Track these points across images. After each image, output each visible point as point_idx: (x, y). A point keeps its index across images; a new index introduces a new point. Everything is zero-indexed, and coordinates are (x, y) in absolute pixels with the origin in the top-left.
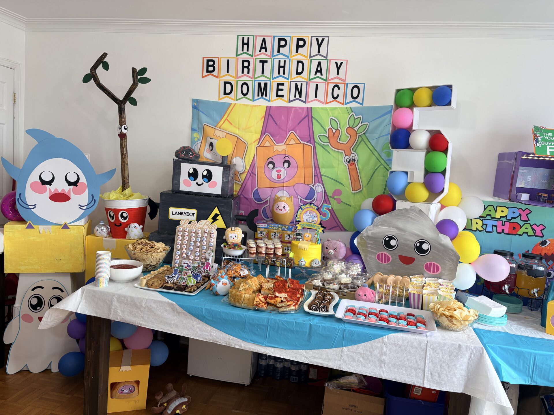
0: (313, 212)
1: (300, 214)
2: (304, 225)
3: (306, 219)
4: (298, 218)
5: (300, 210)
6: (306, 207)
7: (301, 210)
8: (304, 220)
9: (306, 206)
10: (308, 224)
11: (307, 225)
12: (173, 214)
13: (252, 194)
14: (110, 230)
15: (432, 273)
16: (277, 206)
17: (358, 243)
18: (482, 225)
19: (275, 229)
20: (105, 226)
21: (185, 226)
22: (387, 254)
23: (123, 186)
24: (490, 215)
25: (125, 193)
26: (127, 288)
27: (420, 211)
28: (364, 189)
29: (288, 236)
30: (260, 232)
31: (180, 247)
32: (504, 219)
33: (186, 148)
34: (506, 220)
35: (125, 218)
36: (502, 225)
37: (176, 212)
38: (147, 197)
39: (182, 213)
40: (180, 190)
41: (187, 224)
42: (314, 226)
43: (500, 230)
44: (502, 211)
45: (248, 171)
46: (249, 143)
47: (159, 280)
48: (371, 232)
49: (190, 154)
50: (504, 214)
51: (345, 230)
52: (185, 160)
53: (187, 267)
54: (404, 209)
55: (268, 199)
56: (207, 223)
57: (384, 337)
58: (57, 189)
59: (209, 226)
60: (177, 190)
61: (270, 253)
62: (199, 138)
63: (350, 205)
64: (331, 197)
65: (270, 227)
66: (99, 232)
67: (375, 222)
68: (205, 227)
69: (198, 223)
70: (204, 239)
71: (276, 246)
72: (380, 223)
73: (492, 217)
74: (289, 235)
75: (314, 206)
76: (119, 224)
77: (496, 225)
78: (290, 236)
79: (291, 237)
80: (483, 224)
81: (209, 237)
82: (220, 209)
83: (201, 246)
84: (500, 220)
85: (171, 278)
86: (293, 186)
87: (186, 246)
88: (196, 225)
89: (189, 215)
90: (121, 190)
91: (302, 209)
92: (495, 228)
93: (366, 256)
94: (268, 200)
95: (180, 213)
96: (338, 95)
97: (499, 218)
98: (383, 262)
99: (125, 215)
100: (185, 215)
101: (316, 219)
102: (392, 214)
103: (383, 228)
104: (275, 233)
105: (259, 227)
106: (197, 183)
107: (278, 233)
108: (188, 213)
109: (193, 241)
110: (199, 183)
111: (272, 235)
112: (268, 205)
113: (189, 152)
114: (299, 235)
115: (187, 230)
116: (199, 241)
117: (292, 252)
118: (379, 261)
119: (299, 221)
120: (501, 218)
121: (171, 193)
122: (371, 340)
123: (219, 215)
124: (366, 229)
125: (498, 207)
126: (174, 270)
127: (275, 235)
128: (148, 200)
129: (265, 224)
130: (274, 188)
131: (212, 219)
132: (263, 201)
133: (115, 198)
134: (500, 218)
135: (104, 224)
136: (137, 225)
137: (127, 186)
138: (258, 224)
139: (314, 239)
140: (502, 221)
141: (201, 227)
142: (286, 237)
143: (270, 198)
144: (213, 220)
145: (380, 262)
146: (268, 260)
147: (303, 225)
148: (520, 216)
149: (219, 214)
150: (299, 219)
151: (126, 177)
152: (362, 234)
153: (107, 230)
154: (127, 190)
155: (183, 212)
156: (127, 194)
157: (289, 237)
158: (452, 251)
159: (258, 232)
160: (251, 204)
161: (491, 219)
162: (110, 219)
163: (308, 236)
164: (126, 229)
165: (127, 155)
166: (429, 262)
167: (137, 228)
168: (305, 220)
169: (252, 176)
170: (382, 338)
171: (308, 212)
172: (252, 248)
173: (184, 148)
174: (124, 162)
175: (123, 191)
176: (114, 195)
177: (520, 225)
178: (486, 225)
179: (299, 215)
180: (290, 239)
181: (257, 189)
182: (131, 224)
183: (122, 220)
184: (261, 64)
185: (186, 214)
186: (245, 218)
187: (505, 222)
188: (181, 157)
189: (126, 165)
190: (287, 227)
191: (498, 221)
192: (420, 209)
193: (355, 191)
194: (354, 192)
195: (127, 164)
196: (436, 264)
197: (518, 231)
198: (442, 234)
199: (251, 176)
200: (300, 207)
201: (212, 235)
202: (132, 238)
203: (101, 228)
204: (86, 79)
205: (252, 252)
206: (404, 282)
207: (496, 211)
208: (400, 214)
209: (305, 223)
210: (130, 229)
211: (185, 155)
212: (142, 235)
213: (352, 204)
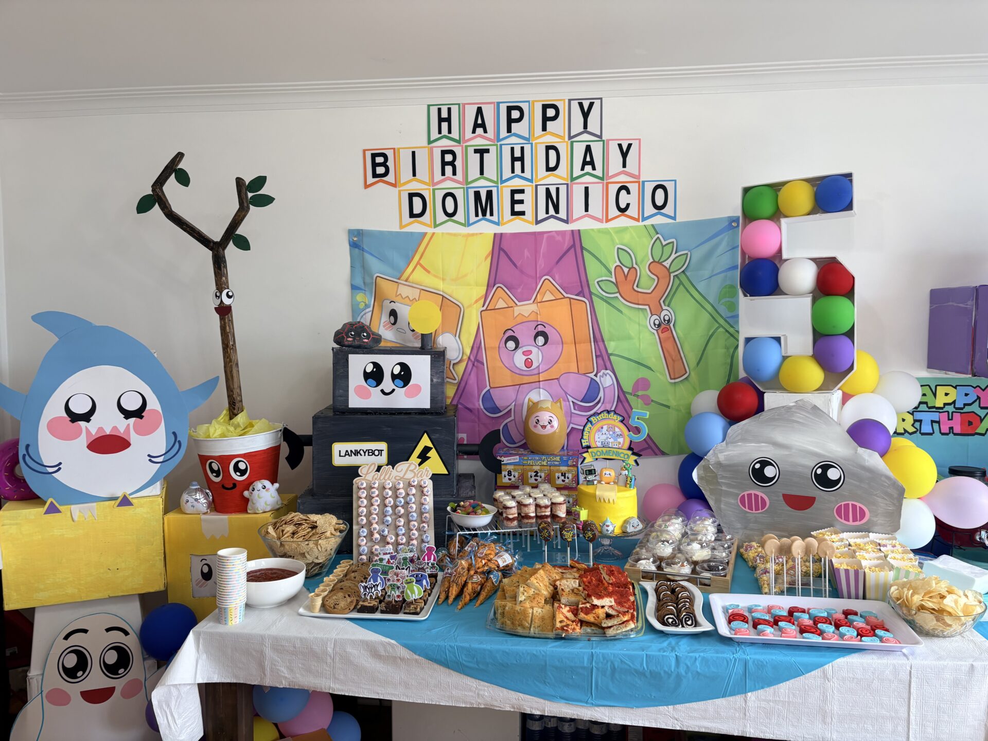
0: (615, 427)
1: (589, 432)
2: (599, 454)
3: (602, 442)
4: (585, 441)
5: (588, 426)
6: (599, 420)
7: (590, 426)
8: (597, 443)
9: (600, 416)
10: (607, 451)
11: (604, 452)
12: (340, 456)
13: (479, 401)
14: (211, 498)
15: (851, 523)
16: (535, 420)
17: (700, 478)
18: (912, 422)
19: (536, 465)
20: (201, 490)
21: (369, 477)
22: (760, 494)
23: (231, 408)
24: (926, 403)
25: (236, 423)
26: (285, 618)
27: (815, 408)
28: (693, 374)
29: (562, 475)
30: (507, 473)
31: (365, 521)
32: (950, 409)
33: (354, 325)
34: (954, 410)
35: (243, 472)
36: (949, 419)
37: (347, 451)
38: (280, 426)
39: (359, 452)
40: (350, 407)
41: (373, 473)
42: (618, 454)
43: (945, 429)
44: (947, 394)
45: (469, 358)
46: (465, 306)
47: (347, 596)
48: (725, 455)
49: (364, 335)
50: (949, 399)
51: (663, 453)
52: (355, 348)
53: (392, 561)
54: (783, 407)
55: (512, 407)
56: (412, 467)
57: (826, 666)
58: (102, 428)
59: (417, 473)
60: (343, 407)
61: (545, 515)
62: (367, 303)
63: (668, 407)
64: (631, 394)
65: (526, 462)
66: (192, 504)
67: (730, 435)
68: (409, 475)
69: (393, 468)
70: (411, 500)
71: (554, 501)
72: (740, 437)
73: (929, 405)
74: (564, 475)
75: (615, 416)
76: (232, 486)
77: (938, 420)
78: (567, 475)
79: (568, 478)
80: (915, 421)
81: (419, 493)
82: (433, 437)
83: (407, 514)
84: (945, 410)
85: (372, 588)
86: (557, 379)
87: (377, 518)
88: (391, 474)
89: (373, 454)
90: (228, 418)
91: (591, 423)
92: (936, 426)
93: (718, 501)
94: (511, 409)
95: (354, 451)
96: (628, 205)
97: (942, 406)
98: (752, 510)
99: (242, 466)
100: (365, 455)
101: (621, 440)
102: (761, 418)
103: (746, 446)
104: (537, 472)
105: (504, 464)
106: (382, 391)
107: (541, 470)
108: (370, 451)
109: (390, 505)
110: (387, 391)
111: (531, 477)
112: (512, 418)
113: (361, 333)
114: (592, 474)
115: (376, 485)
116: (402, 503)
117: (585, 509)
118: (745, 508)
119: (588, 447)
120: (946, 406)
121: (331, 414)
122: (801, 675)
123: (432, 448)
124: (714, 451)
125: (938, 387)
126: (371, 571)
127: (536, 476)
128: (282, 431)
129: (515, 457)
130: (521, 386)
131: (418, 457)
132: (501, 411)
133: (220, 433)
134: (944, 407)
135: (199, 487)
136: (267, 483)
137: (239, 408)
138: (501, 457)
139: (622, 478)
140: (948, 412)
141: (402, 476)
142: (559, 478)
143: (515, 405)
144: (420, 460)
145: (747, 510)
146: (548, 530)
147: (596, 454)
148: (978, 400)
149: (432, 446)
150: (587, 442)
151: (236, 391)
152: (706, 461)
153: (207, 500)
154: (240, 416)
155: (360, 450)
156: (241, 424)
157: (565, 478)
158: (888, 478)
159: (503, 473)
160: (479, 419)
161: (927, 409)
162: (212, 477)
163: (610, 474)
164: (246, 494)
165: (235, 347)
166: (843, 503)
167: (268, 489)
168: (599, 444)
169: (477, 367)
170: (821, 669)
171: (605, 428)
172: (510, 508)
173: (351, 325)
174: (231, 361)
175: (231, 418)
176: (217, 428)
177: (980, 417)
178: (920, 421)
179: (588, 435)
180: (567, 480)
181: (489, 390)
182: (255, 483)
183: (236, 477)
184: (478, 155)
185: (367, 452)
186: (475, 449)
187: (953, 412)
188: (346, 343)
189: (234, 366)
190: (558, 458)
191: (940, 412)
192: (815, 406)
193: (674, 379)
194: (673, 381)
195: (237, 364)
196: (858, 505)
197: (977, 427)
198: (863, 449)
199: (474, 368)
200: (588, 420)
201: (425, 490)
202: (260, 509)
203: (194, 497)
204: (144, 205)
205: (511, 517)
206: (825, 549)
207: (935, 395)
208: (777, 417)
209: (600, 449)
210: (255, 492)
211: (354, 339)
212: (279, 503)
213: (673, 403)
